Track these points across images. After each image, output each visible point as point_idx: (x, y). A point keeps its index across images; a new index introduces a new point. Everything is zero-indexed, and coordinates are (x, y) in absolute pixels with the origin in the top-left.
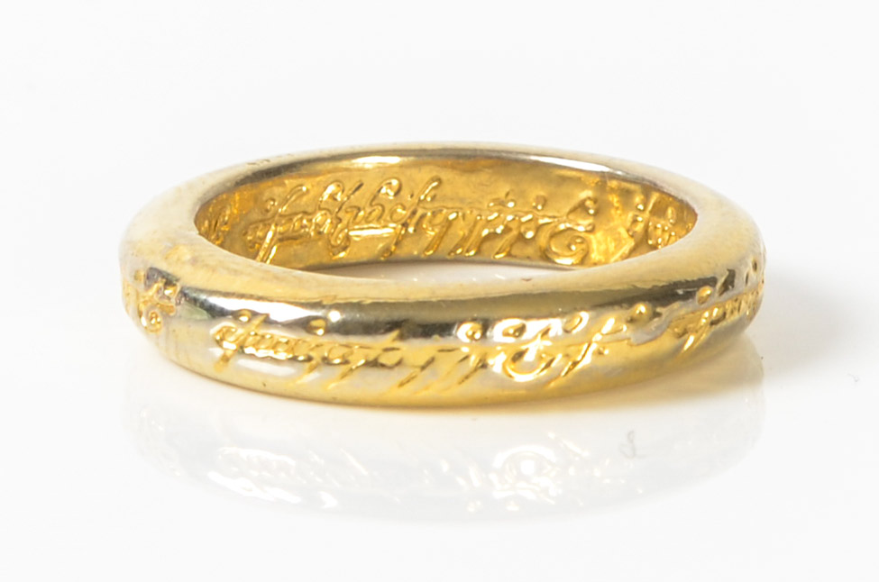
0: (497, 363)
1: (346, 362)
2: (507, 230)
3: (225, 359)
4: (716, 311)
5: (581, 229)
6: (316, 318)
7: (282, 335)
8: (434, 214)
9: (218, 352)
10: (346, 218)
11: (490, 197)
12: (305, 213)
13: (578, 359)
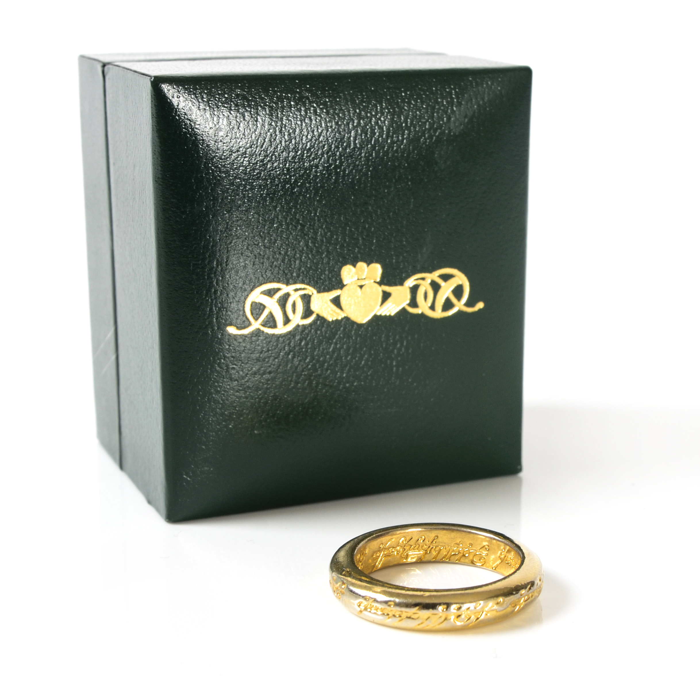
0: (452, 618)
1: (400, 616)
2: (459, 553)
3: (361, 611)
4: (526, 597)
5: (484, 555)
6: (390, 601)
7: (380, 606)
8: (436, 547)
9: (359, 609)
10: (407, 548)
11: (454, 542)
12: (393, 547)
13: (479, 616)
